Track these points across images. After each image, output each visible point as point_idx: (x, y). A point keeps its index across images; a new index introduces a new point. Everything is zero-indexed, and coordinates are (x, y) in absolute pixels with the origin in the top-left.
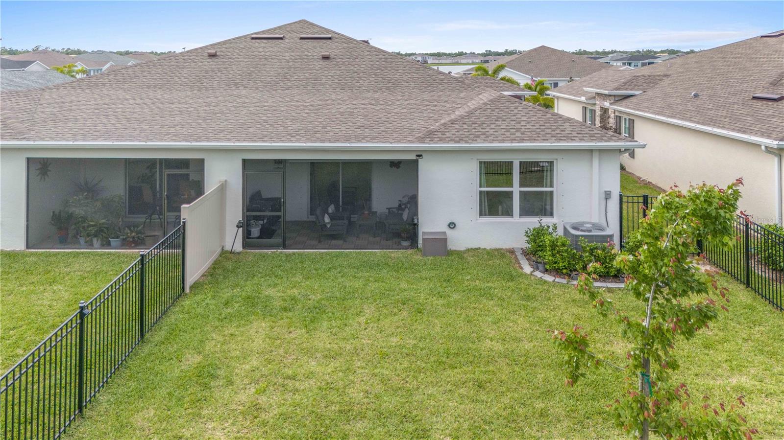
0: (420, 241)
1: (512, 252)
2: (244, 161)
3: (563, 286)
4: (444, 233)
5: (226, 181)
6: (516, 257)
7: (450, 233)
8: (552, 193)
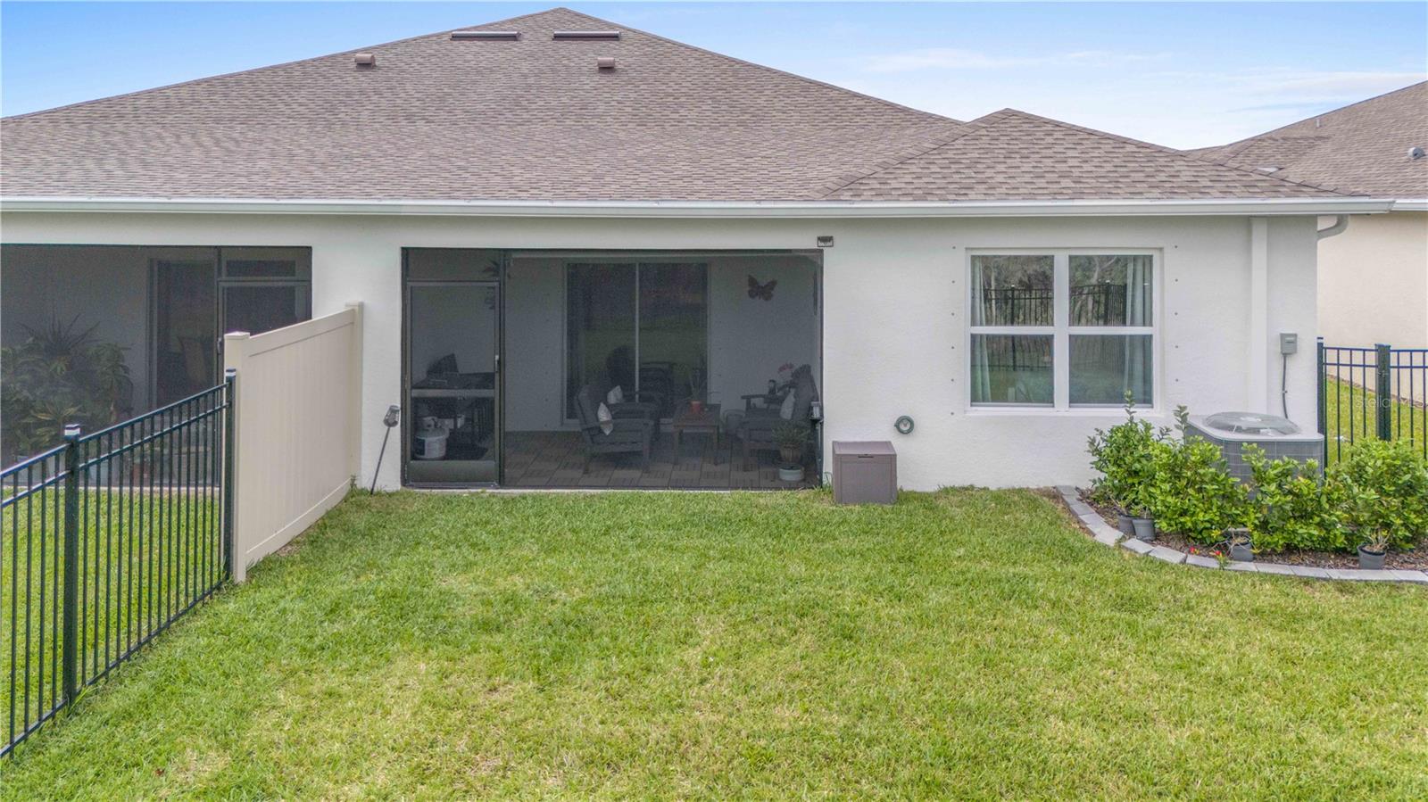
0: (828, 466)
1: (1055, 495)
2: (406, 252)
3: (1210, 574)
4: (887, 444)
5: (361, 306)
6: (1067, 508)
7: (900, 445)
8: (1146, 341)
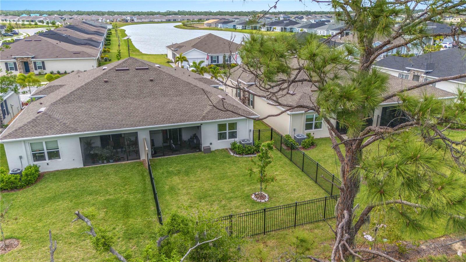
1: (227, 149)
3: (241, 157)
4: (209, 146)
6: (228, 151)
7: (211, 146)
8: (236, 131)
